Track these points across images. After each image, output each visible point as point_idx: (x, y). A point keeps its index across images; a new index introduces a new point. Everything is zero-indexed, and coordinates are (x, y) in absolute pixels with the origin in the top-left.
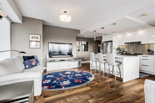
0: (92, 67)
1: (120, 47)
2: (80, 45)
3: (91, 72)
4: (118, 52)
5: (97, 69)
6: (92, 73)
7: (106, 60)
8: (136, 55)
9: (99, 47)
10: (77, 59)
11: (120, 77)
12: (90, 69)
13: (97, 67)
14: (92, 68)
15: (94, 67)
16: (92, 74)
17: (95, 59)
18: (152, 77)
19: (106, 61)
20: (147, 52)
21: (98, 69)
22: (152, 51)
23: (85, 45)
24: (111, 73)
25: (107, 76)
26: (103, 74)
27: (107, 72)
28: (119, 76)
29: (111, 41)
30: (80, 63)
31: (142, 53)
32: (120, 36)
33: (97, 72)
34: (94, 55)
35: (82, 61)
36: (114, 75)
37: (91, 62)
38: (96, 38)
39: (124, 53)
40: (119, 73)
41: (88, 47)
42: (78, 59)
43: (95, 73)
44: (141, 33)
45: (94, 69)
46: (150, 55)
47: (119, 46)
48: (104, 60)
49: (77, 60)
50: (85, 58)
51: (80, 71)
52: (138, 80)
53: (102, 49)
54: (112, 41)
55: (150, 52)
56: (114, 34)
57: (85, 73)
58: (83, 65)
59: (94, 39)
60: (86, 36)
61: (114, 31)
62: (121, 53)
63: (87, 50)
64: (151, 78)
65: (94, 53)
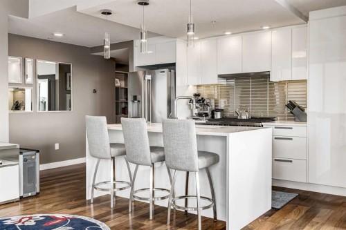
0: (94, 187)
1: (204, 93)
2: (29, 80)
3: (93, 214)
4: (196, 111)
5: (119, 194)
6: (96, 218)
7: (162, 149)
8: (255, 121)
9: (117, 89)
10: (18, 152)
11: (212, 216)
12: (84, 196)
13: (119, 185)
14: (98, 194)
15: (104, 186)
16: (98, 222)
17: (112, 145)
18: (303, 200)
19: (161, 154)
20: (287, 111)
21: (126, 194)
22: (299, 107)
23: (51, 78)
24: (181, 203)
25: (166, 223)
26: (146, 216)
27: (164, 204)
28: (209, 214)
29: (171, 66)
30: (28, 172)
31: (272, 115)
32: (201, 47)
33: (121, 207)
34: (106, 127)
35: (41, 162)
36: (190, 211)
37: (90, 162)
38: (113, 46)
39: (218, 115)
40: (209, 203)
41: (66, 91)
42: (22, 150)
43: (108, 213)
44: (270, 39)
45: (107, 198)
46: (294, 120)
47: (198, 86)
48: (153, 149)
49: (17, 158)
50: (57, 147)
51: (39, 217)
52: (270, 218)
53: (135, 98)
54: (174, 65)
55: (295, 110)
56: (191, 33)
57: (65, 220)
58: (48, 180)
59: (101, 48)
60: (58, 35)
61: (191, 21)
62: (207, 115)
63: (64, 106)
64: (303, 202)
65: (104, 119)
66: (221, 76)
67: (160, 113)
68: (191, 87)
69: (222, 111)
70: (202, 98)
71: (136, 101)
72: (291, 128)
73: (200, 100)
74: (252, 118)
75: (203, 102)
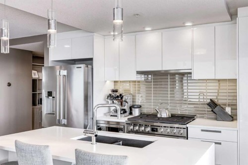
54: (91, 59)
55: (216, 110)
62: (125, 111)
66: (139, 73)
67: (77, 111)
68: (108, 82)
69: (140, 107)
70: (121, 95)
71: (51, 98)
72: (220, 132)
73: (118, 97)
74: (173, 116)
75: (122, 98)
